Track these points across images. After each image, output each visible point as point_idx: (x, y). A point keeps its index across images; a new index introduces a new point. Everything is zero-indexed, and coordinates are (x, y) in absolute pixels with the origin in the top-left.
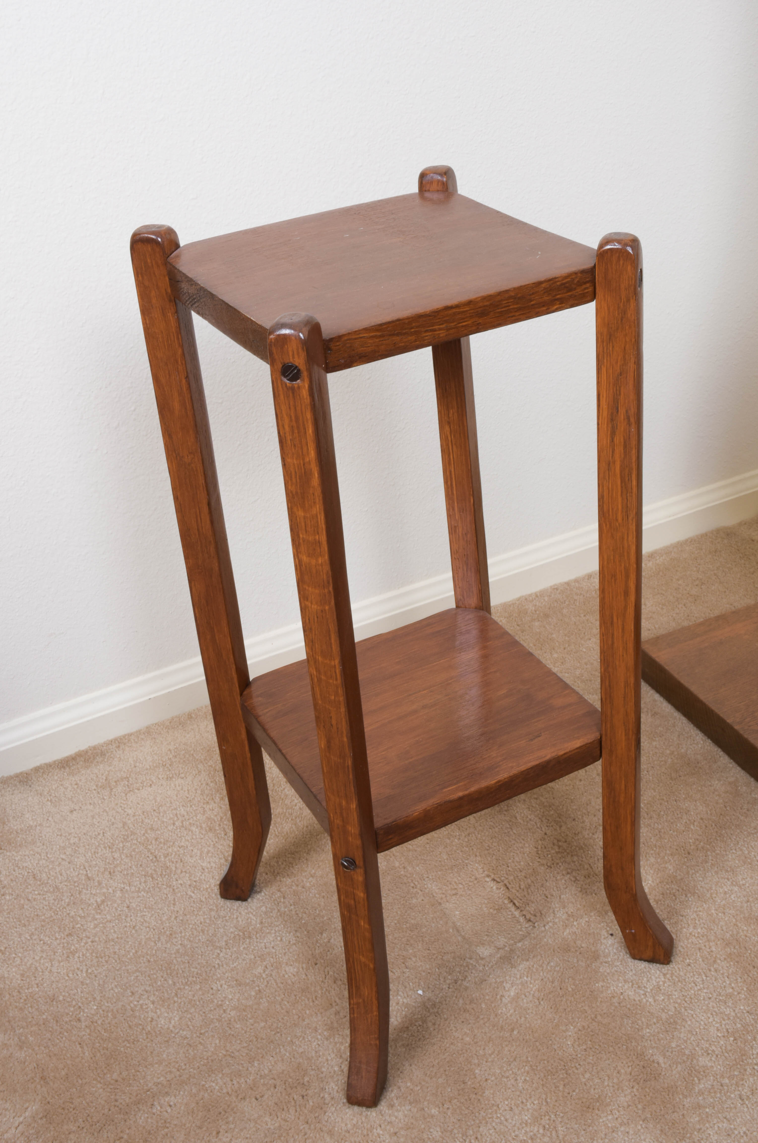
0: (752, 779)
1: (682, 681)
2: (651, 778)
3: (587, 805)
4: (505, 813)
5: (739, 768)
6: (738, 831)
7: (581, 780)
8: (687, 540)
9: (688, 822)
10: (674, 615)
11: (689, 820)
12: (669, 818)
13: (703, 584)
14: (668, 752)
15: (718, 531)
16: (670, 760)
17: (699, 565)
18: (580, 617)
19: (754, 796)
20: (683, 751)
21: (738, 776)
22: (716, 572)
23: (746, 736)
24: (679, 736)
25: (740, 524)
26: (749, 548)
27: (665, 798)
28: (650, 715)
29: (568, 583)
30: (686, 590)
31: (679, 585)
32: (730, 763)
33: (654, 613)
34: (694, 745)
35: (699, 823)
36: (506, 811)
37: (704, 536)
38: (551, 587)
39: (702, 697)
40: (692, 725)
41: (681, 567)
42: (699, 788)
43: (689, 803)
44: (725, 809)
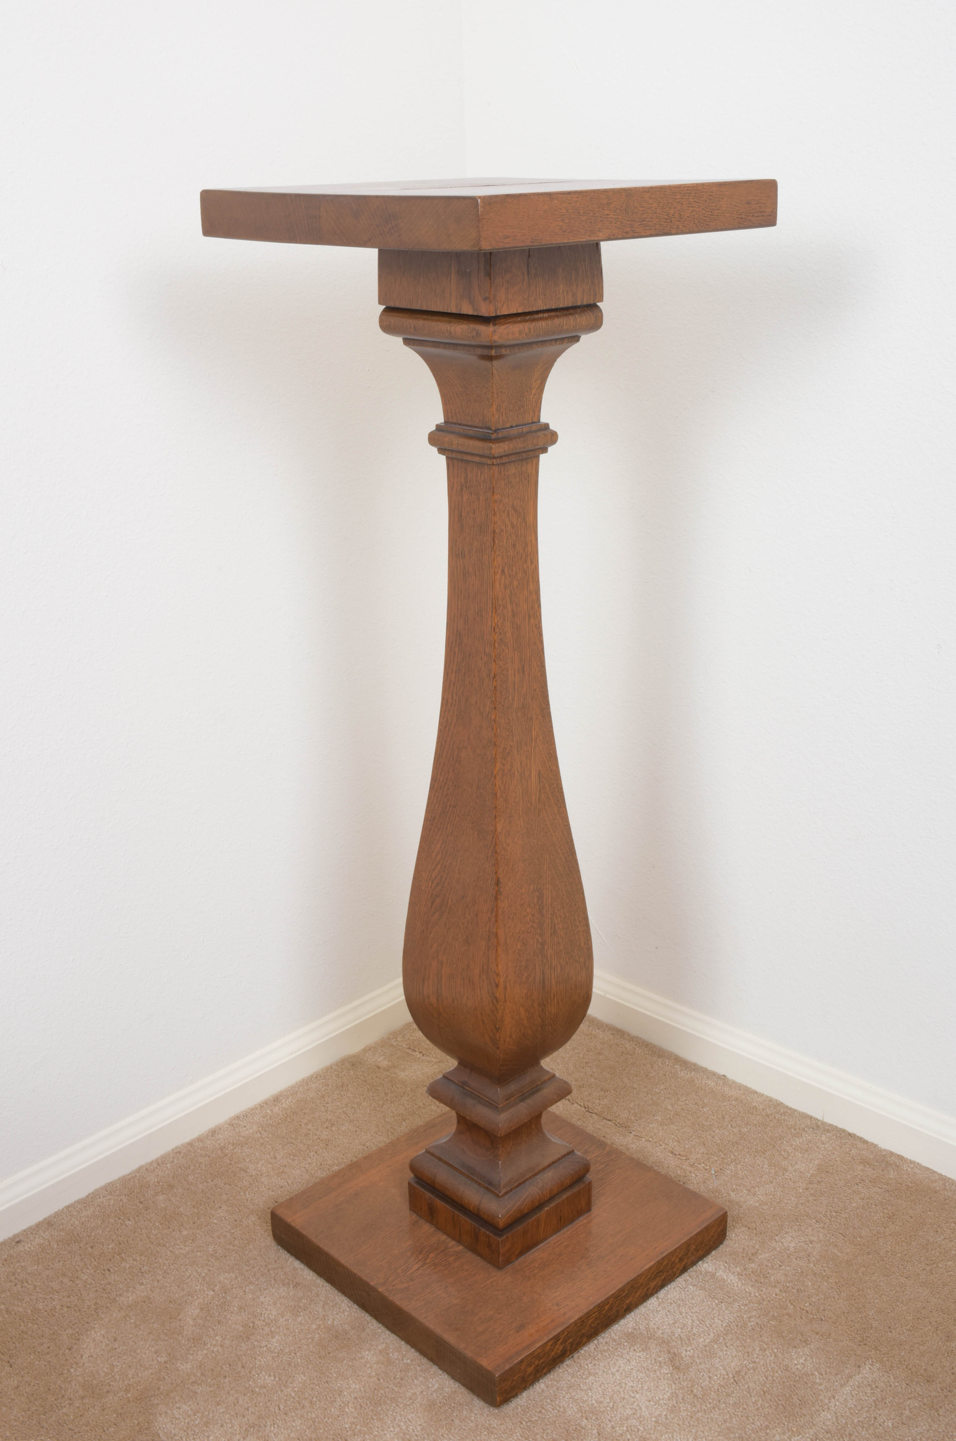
0: (403, 1343)
1: (321, 1246)
2: (299, 1360)
3: (235, 1405)
4: (146, 1431)
5: (388, 1332)
6: (394, 1405)
7: (225, 1377)
8: (312, 1076)
9: (342, 1405)
10: (307, 1166)
11: (343, 1402)
12: (322, 1404)
13: (333, 1125)
14: (314, 1327)
15: (343, 1061)
16: (317, 1336)
17: (327, 1103)
18: (208, 1182)
19: (405, 1361)
20: (329, 1322)
21: (388, 1341)
22: (345, 1109)
23: (391, 1298)
24: (324, 1306)
25: (365, 1050)
26: (376, 1077)
27: (315, 1381)
28: (291, 1286)
29: (190, 1144)
30: (316, 1135)
31: (309, 1130)
32: (379, 1328)
33: (285, 1166)
34: (340, 1314)
35: (353, 1403)
36: (147, 1429)
37: (329, 1069)
38: (173, 1150)
39: (343, 1260)
40: (336, 1291)
41: (308, 1108)
42: (350, 1363)
43: (341, 1382)
44: (379, 1382)
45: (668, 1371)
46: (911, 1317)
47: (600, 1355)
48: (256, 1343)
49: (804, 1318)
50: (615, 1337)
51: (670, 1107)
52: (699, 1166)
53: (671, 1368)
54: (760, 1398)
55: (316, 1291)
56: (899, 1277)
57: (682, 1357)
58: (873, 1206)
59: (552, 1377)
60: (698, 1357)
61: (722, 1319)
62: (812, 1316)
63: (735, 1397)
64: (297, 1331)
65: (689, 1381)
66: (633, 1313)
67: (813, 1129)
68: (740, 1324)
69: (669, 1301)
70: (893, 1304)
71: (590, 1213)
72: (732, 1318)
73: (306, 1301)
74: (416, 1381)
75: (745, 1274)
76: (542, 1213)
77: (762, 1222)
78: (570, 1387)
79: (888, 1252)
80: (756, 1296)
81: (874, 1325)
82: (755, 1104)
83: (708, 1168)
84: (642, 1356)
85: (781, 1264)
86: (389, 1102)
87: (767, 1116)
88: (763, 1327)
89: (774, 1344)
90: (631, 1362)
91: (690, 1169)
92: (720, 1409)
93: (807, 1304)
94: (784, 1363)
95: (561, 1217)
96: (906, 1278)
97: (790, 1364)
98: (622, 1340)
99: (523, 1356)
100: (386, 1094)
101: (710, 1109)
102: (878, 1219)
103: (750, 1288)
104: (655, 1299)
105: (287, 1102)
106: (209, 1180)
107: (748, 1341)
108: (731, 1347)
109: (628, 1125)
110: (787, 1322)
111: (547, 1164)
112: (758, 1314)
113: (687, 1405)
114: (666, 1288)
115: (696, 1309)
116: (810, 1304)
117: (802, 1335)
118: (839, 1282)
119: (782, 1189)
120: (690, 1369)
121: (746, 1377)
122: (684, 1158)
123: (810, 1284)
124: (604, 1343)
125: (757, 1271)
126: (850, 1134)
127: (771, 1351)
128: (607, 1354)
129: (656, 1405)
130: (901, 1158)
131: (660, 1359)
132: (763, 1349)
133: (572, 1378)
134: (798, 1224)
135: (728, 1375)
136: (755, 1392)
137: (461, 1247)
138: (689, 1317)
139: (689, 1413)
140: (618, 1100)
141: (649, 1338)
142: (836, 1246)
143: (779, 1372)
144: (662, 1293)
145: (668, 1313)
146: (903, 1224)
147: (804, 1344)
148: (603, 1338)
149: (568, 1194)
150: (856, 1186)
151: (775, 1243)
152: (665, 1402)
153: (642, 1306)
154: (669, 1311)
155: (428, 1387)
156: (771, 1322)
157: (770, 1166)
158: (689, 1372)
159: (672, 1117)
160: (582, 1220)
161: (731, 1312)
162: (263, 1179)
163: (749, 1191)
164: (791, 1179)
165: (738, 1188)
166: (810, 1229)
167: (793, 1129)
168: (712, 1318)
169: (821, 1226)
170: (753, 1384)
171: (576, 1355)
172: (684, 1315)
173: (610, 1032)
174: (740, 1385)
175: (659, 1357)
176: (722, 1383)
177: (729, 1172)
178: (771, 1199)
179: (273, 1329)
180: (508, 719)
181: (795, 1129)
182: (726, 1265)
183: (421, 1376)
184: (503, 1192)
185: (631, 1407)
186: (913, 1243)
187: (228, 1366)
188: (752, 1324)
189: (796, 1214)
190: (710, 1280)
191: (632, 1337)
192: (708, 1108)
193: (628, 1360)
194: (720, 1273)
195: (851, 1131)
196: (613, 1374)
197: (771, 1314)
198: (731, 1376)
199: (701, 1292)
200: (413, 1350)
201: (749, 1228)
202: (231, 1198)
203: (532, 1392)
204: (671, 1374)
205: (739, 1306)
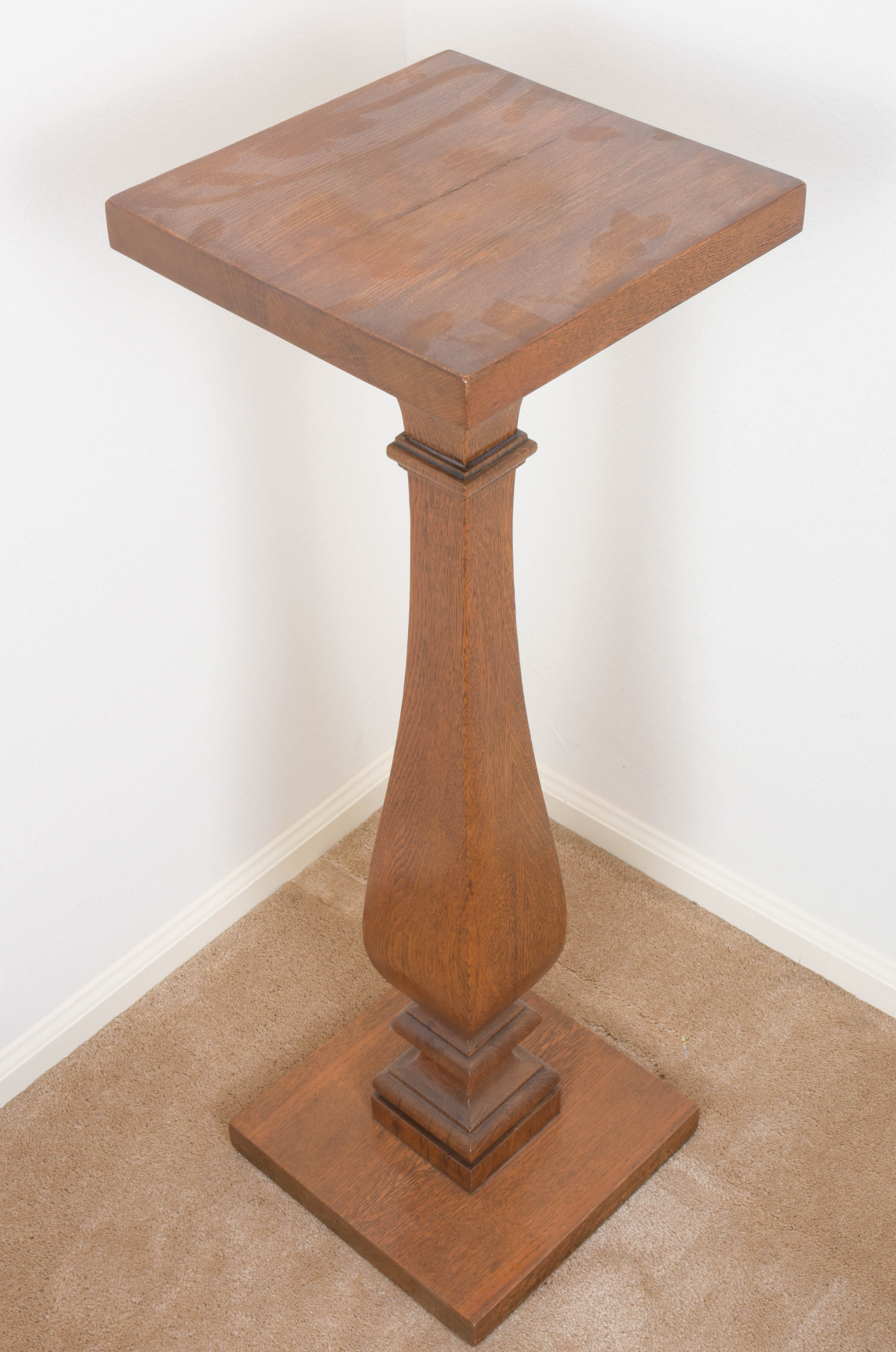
2: (274, 1295)
7: (202, 1319)
10: (257, 1045)
11: (322, 1344)
13: (279, 987)
14: (285, 1254)
16: (289, 1265)
17: (271, 956)
18: (154, 1071)
19: (379, 1293)
20: (300, 1248)
22: (290, 965)
24: (292, 1227)
25: (304, 875)
26: (320, 917)
28: (257, 1204)
30: (262, 1001)
31: (255, 995)
33: (234, 1046)
34: (310, 1237)
37: (267, 902)
39: (310, 1187)
40: (303, 1209)
41: (251, 964)
42: (325, 1298)
43: (318, 1320)
44: (356, 1320)
45: (640, 1295)
46: (881, 1223)
47: (572, 1279)
48: (228, 1276)
49: (774, 1226)
50: (587, 1257)
51: (638, 953)
52: (669, 1032)
53: (643, 1293)
54: (731, 1326)
55: (283, 1209)
56: (871, 1173)
57: (654, 1279)
58: (849, 1082)
59: (526, 1306)
60: (670, 1277)
61: (693, 1230)
62: (782, 1224)
63: (706, 1324)
64: (268, 1260)
65: (662, 1307)
66: (604, 1225)
67: (789, 977)
68: (711, 1236)
69: (640, 1209)
70: (864, 1207)
71: (559, 1116)
72: (703, 1228)
73: (273, 1222)
74: (392, 1317)
75: (717, 1174)
76: (511, 1135)
77: (734, 1106)
78: (545, 1318)
79: (861, 1141)
80: (727, 1200)
81: (843, 1233)
82: (728, 945)
83: (678, 1034)
84: (614, 1279)
85: (753, 1159)
86: (337, 953)
87: (741, 961)
88: (734, 1239)
89: (745, 1260)
90: (604, 1284)
91: (659, 1036)
92: (691, 1340)
93: (778, 1210)
94: (754, 1283)
95: (530, 1131)
96: (878, 1173)
97: (760, 1285)
98: (594, 1260)
99: (498, 1302)
100: (333, 942)
101: (680, 953)
102: (853, 1098)
103: (721, 1191)
104: (626, 1207)
105: (227, 956)
106: (156, 1067)
107: (719, 1256)
108: (703, 1264)
109: (594, 979)
110: (758, 1231)
111: (517, 1087)
112: (729, 1223)
113: (659, 1336)
114: (637, 1193)
115: (667, 1219)
116: (782, 1210)
117: (772, 1247)
118: (811, 1181)
119: (754, 1062)
120: (662, 1294)
121: (717, 1301)
122: (653, 1022)
123: (781, 1184)
124: (576, 1264)
125: (728, 1169)
126: (827, 982)
127: (741, 1269)
128: (580, 1277)
129: (629, 1337)
130: (878, 1013)
131: (632, 1282)
132: (733, 1265)
133: (547, 1307)
134: (771, 1106)
135: (699, 1298)
136: (726, 1319)
137: (429, 1166)
138: (660, 1228)
139: (661, 1346)
140: (582, 944)
141: (621, 1257)
142: (809, 1135)
143: (750, 1294)
144: (633, 1199)
145: (639, 1224)
146: (878, 1104)
147: (774, 1259)
148: (575, 1258)
149: (538, 1109)
150: (832, 1054)
151: (747, 1132)
152: (638, 1333)
153: (613, 1216)
154: (640, 1222)
155: (405, 1324)
156: (742, 1233)
157: (743, 1031)
158: (661, 1297)
159: (640, 966)
160: (551, 1127)
161: (702, 1221)
162: (213, 1064)
163: (721, 1065)
164: (764, 1048)
165: (710, 1061)
166: (783, 1112)
167: (768, 979)
168: (683, 1229)
169: (794, 1109)
170: (723, 1308)
171: (549, 1280)
172: (655, 1226)
173: (571, 845)
174: (711, 1310)
175: (632, 1279)
176: (693, 1309)
177: (700, 1040)
178: (743, 1075)
179: (243, 1259)
180: (480, 729)
181: (770, 979)
182: (697, 1162)
183: (397, 1310)
184: (473, 1126)
185: (605, 1340)
186: (886, 1129)
187: (203, 1305)
188: (723, 1236)
189: (769, 1094)
190: (681, 1181)
191: (604, 1255)
192: (678, 953)
193: (601, 1284)
194: (692, 1173)
195: (828, 978)
196: (587, 1302)
197: (742, 1223)
198: (702, 1300)
199: (673, 1197)
200: (387, 1279)
201: (721, 1114)
202: (182, 1091)
203: (507, 1325)
204: (644, 1298)
205: (710, 1213)
